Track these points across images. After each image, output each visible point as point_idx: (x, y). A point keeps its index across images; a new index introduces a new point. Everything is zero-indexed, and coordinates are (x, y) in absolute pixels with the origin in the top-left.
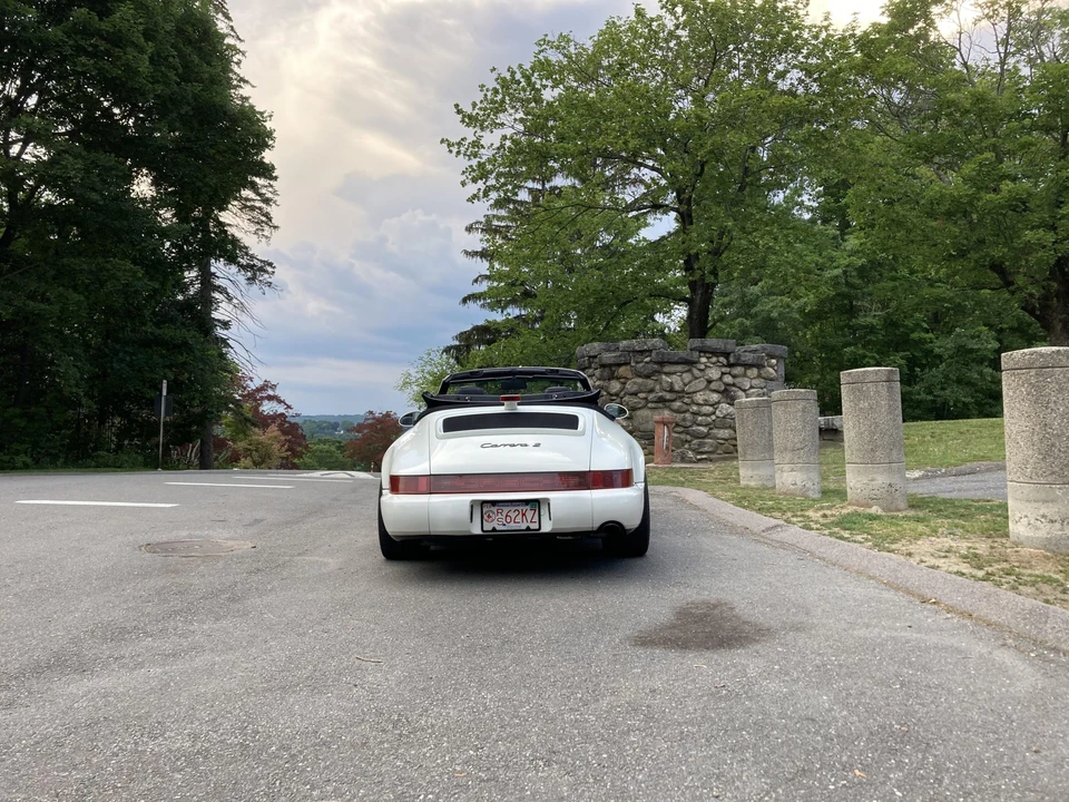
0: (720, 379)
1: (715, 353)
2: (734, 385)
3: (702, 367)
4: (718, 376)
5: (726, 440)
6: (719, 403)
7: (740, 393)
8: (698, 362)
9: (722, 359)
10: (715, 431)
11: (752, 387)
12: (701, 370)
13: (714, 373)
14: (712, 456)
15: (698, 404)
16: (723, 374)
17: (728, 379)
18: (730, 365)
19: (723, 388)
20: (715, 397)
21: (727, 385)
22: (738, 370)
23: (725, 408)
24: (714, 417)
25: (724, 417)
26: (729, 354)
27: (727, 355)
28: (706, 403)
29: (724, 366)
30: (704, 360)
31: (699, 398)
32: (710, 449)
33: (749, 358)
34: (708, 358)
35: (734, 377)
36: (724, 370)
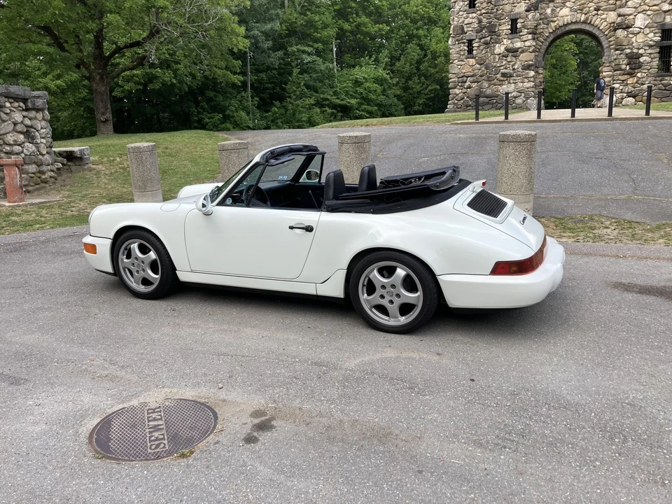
0: (22, 122)
1: (16, 99)
2: (31, 127)
3: (8, 111)
4: (21, 119)
5: (34, 173)
6: (24, 143)
7: (37, 134)
8: (5, 107)
9: (21, 104)
10: (26, 167)
11: (42, 128)
12: (7, 114)
13: (18, 116)
14: (30, 188)
15: (10, 145)
16: (24, 117)
17: (28, 122)
18: (27, 110)
19: (25, 130)
20: (22, 137)
21: (27, 126)
22: (33, 114)
23: (30, 148)
24: (23, 155)
25: (30, 155)
26: (27, 99)
27: (25, 100)
28: (16, 143)
29: (23, 110)
30: (8, 105)
31: (10, 138)
32: (26, 183)
33: (39, 103)
34: (11, 103)
35: (30, 119)
36: (25, 113)
